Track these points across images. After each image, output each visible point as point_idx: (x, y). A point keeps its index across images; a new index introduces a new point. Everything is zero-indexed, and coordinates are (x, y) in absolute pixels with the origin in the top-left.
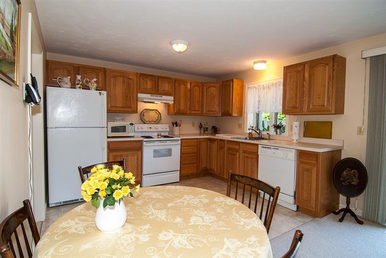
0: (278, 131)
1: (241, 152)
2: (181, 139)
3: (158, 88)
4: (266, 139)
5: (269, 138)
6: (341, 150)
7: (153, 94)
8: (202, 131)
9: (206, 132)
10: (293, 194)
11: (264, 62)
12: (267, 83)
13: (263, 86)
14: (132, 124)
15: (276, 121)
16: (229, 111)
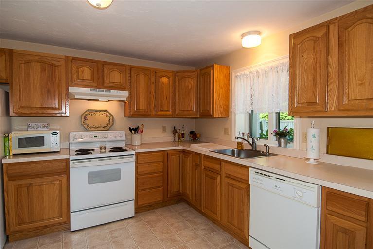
0: (282, 140)
1: (224, 175)
2: (137, 154)
3: (103, 79)
5: (268, 153)
7: (95, 87)
8: (177, 139)
9: (182, 140)
11: (258, 33)
12: (263, 67)
13: (258, 72)
14: (55, 133)
15: (278, 126)
16: (209, 111)
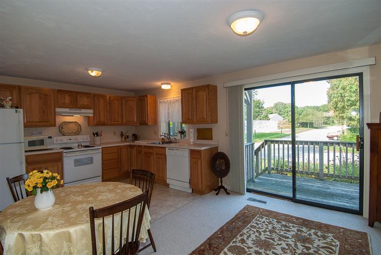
0: (182, 135)
1: (155, 154)
2: (102, 148)
3: (77, 103)
4: (174, 142)
5: (176, 142)
6: (217, 147)
7: (72, 108)
8: (123, 139)
9: (127, 140)
10: (188, 181)
11: (169, 84)
12: (172, 99)
13: (170, 101)
14: (50, 137)
15: (181, 129)
16: (145, 121)
